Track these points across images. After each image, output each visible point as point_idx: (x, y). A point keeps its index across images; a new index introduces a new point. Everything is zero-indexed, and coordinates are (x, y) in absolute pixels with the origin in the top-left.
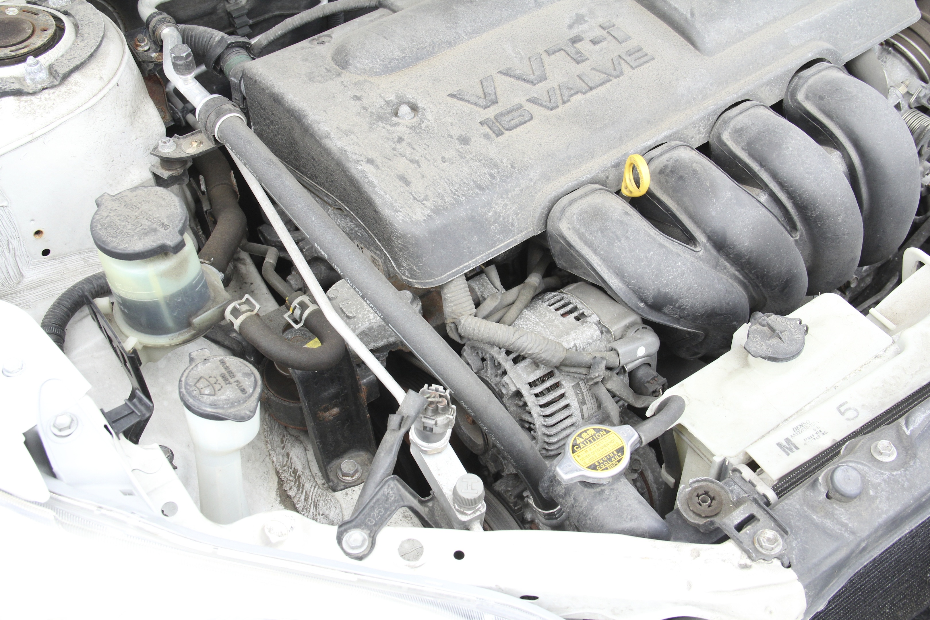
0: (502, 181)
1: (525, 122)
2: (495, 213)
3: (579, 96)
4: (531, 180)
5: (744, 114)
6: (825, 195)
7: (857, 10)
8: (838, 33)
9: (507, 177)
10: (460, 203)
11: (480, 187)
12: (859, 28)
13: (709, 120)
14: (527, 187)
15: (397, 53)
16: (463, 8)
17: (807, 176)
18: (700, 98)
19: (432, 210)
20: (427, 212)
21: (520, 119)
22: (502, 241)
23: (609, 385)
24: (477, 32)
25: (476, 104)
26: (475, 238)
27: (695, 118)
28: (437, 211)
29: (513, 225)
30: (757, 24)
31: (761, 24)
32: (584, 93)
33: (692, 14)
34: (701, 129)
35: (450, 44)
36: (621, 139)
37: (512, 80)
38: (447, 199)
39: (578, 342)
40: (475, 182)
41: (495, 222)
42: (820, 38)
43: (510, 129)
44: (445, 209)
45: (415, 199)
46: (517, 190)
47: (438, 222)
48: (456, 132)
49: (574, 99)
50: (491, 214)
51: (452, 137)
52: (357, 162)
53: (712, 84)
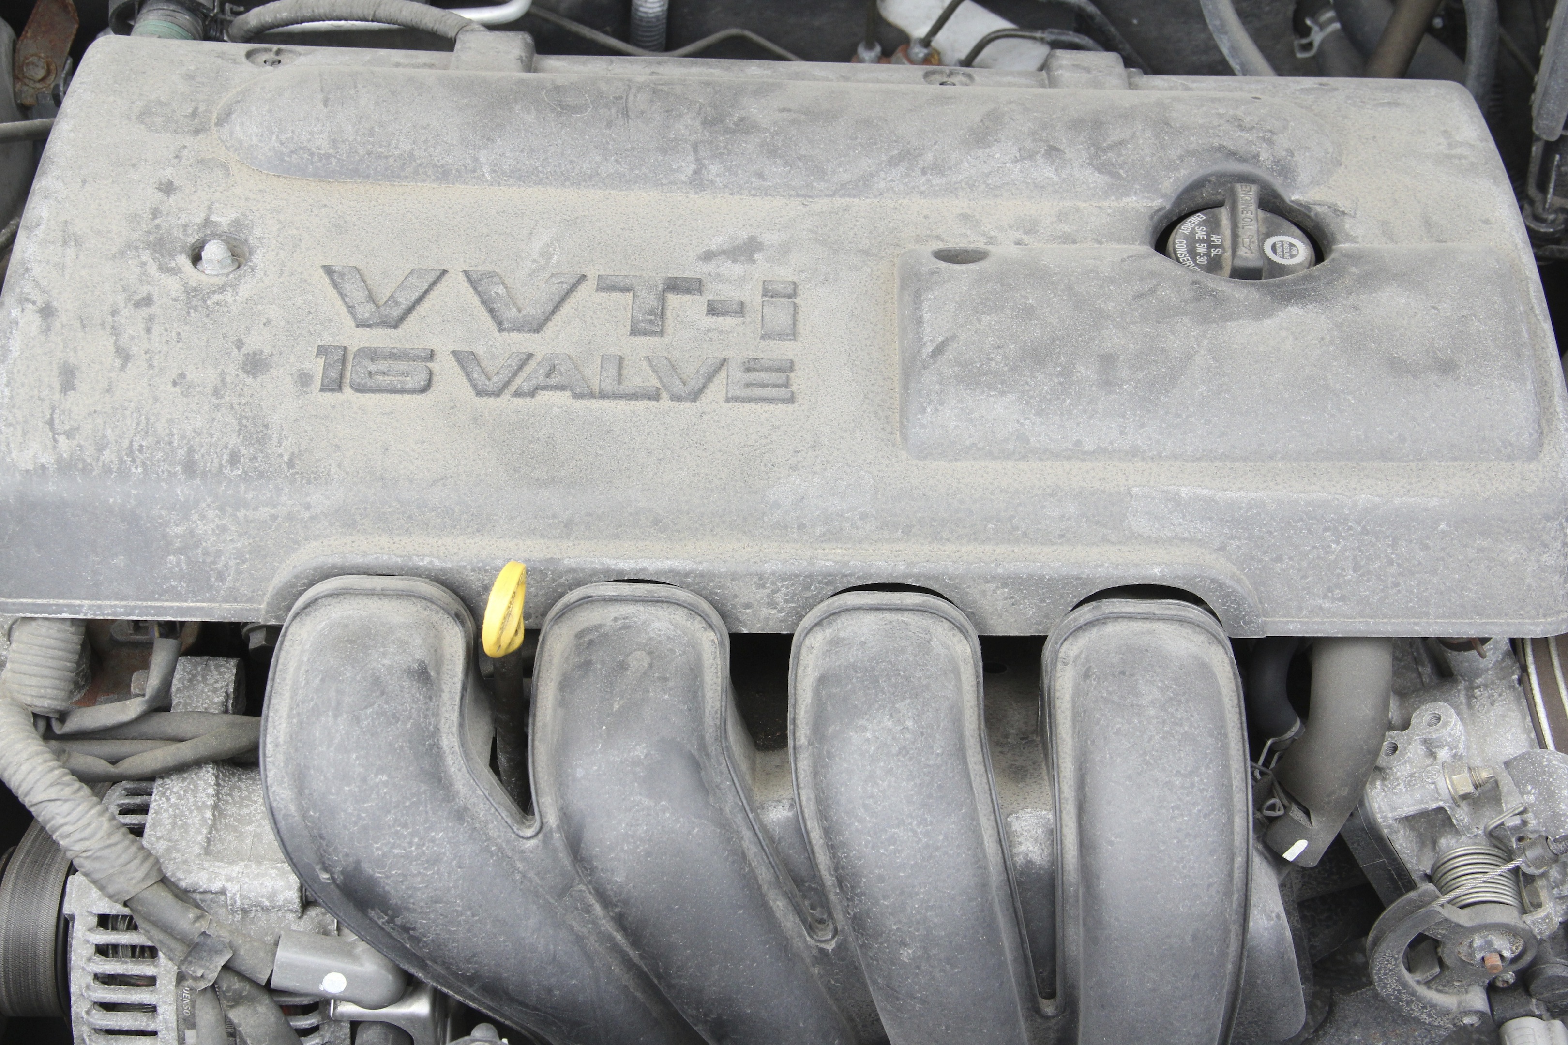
0: (245, 477)
1: (402, 391)
2: (192, 533)
3: (562, 398)
4: (308, 507)
5: (888, 616)
6: (881, 879)
7: (1365, 531)
8: (1279, 559)
9: (261, 475)
10: (123, 474)
11: (190, 468)
12: (1350, 575)
13: (807, 588)
14: (290, 517)
15: (322, 142)
16: (530, 118)
17: (861, 812)
18: (819, 530)
19: (59, 461)
20: (47, 459)
21: (397, 381)
22: (178, 597)
23: (236, 1015)
24: (522, 176)
25: (351, 309)
26: (120, 561)
27: (768, 568)
28: (65, 467)
29: (221, 577)
30: (1078, 443)
31: (1089, 447)
32: (577, 396)
33: (939, 350)
34: (779, 597)
35: (444, 175)
36: (568, 525)
37: (476, 300)
38: (108, 455)
39: (232, 888)
40: (191, 451)
41: (180, 551)
42: (1222, 548)
43: (360, 389)
44: (86, 470)
45: (51, 423)
46: (264, 512)
47: (51, 488)
48: (256, 341)
49: (544, 397)
50: (179, 530)
51: (240, 344)
52: (23, 300)
53: (864, 517)
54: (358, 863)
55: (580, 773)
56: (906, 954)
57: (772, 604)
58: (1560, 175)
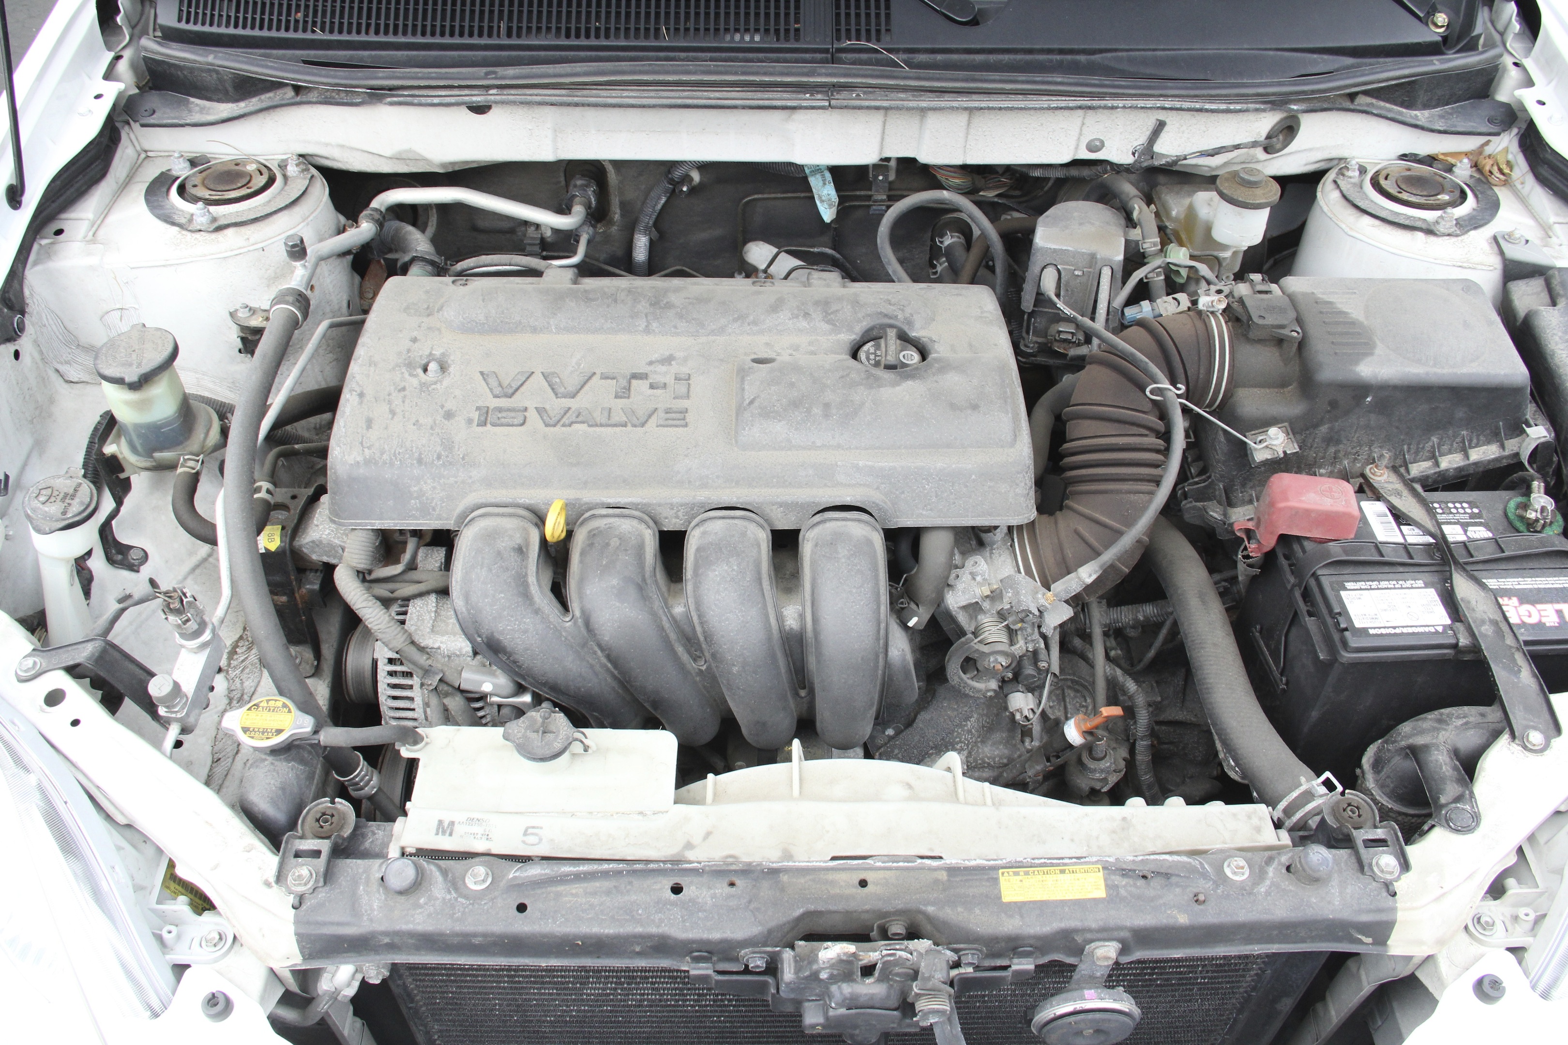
0: (444, 465)
1: (512, 425)
2: (421, 490)
3: (584, 427)
4: (470, 477)
5: (728, 521)
6: (723, 636)
7: (940, 480)
8: (903, 492)
9: (451, 463)
10: (392, 464)
11: (420, 461)
12: (934, 499)
13: (692, 509)
14: (463, 482)
15: (481, 318)
16: (573, 304)
17: (713, 607)
18: (697, 483)
19: (365, 459)
20: (360, 459)
21: (510, 421)
22: (416, 518)
23: (446, 701)
24: (569, 330)
25: (491, 390)
26: (391, 503)
27: (675, 500)
28: (368, 462)
29: (434, 510)
30: (814, 443)
31: (819, 444)
32: (590, 426)
33: (752, 402)
34: (680, 514)
35: (535, 330)
36: (586, 483)
37: (546, 384)
38: (385, 457)
39: (443, 646)
40: (420, 454)
41: (417, 498)
42: (878, 488)
43: (494, 425)
44: (376, 463)
45: (362, 443)
46: (452, 480)
47: (361, 471)
48: (450, 405)
49: (576, 426)
50: (416, 489)
51: (442, 407)
52: (352, 390)
53: (718, 477)
54: (492, 633)
55: (588, 592)
56: (735, 670)
57: (677, 517)
58: (1035, 327)
